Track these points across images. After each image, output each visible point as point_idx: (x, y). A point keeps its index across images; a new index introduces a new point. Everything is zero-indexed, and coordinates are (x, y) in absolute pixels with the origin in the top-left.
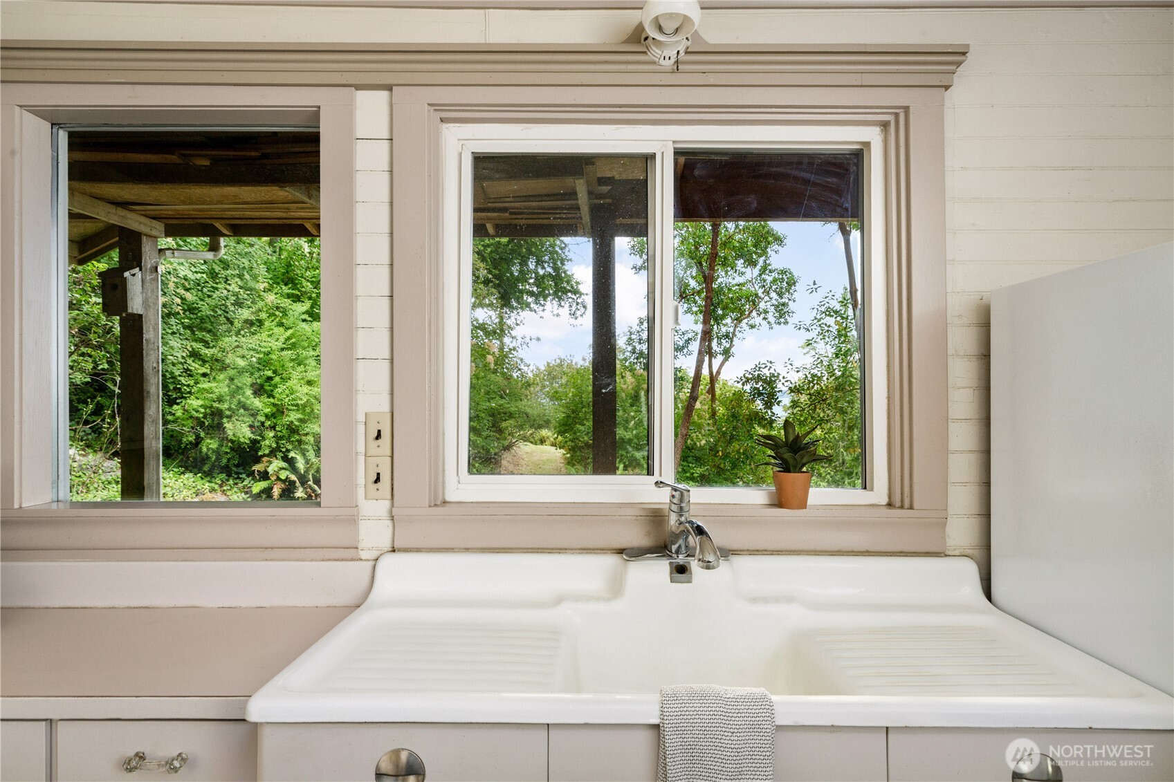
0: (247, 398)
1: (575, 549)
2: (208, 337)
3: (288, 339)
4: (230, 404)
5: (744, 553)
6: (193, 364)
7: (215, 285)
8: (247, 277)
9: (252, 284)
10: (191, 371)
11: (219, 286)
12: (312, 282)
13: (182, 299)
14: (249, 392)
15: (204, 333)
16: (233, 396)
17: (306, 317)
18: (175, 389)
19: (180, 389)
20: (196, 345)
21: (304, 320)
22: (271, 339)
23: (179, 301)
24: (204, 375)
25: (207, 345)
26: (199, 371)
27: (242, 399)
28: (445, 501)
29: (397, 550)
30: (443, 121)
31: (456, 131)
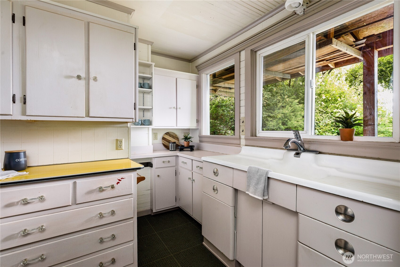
0: (280, 126)
1: (279, 148)
2: (272, 112)
3: (292, 110)
4: (276, 127)
5: (327, 154)
6: (268, 118)
7: (274, 98)
8: (282, 95)
9: (284, 97)
10: (268, 120)
11: (275, 98)
12: (302, 94)
13: (266, 102)
14: (280, 124)
15: (271, 111)
16: (277, 126)
17: (298, 103)
18: (264, 124)
19: (265, 124)
20: (270, 114)
21: (298, 105)
22: (287, 111)
23: (265, 103)
24: (271, 121)
25: (272, 113)
26: (270, 120)
27: (279, 126)
28: (256, 136)
29: (246, 145)
30: (256, 52)
31: (258, 53)
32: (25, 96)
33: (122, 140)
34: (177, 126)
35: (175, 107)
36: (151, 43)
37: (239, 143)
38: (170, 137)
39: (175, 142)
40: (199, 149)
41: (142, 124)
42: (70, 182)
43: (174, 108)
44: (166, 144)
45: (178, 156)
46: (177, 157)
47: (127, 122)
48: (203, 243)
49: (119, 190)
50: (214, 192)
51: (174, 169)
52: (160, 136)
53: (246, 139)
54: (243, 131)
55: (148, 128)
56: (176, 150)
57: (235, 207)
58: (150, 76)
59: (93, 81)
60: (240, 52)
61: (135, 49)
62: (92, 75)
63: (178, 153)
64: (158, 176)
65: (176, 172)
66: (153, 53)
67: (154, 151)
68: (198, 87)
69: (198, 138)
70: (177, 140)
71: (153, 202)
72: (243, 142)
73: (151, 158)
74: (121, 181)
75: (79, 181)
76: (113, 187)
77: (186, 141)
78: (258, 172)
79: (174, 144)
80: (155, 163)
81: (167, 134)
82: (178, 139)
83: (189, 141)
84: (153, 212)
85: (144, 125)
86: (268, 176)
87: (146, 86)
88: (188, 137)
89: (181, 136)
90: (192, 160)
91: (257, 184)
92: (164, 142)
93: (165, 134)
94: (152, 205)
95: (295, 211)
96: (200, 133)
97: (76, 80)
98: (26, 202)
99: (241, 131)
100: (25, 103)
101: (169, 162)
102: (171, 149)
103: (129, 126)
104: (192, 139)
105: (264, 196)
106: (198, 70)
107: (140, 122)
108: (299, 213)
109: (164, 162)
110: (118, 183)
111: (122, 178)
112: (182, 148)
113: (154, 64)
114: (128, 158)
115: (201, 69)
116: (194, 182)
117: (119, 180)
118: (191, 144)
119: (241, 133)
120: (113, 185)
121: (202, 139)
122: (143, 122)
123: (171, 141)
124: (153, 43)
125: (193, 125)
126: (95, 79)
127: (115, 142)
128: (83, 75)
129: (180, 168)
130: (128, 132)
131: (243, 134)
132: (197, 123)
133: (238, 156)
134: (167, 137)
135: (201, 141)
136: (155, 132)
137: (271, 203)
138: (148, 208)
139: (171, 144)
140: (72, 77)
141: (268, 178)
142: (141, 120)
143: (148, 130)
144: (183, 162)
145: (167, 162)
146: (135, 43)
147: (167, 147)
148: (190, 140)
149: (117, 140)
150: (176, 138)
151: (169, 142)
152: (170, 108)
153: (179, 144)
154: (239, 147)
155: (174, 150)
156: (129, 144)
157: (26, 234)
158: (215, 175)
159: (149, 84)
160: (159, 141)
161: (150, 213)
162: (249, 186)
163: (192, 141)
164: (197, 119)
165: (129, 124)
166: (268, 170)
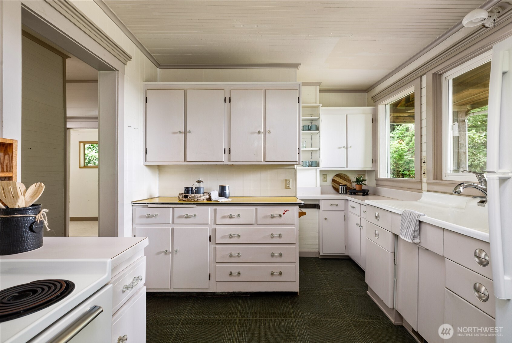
28: (442, 180)
29: (428, 191)
30: (441, 75)
31: (444, 76)
32: (230, 149)
33: (290, 180)
34: (347, 167)
35: (346, 147)
36: (319, 84)
37: (419, 187)
38: (341, 179)
39: (346, 185)
40: (376, 194)
41: (309, 166)
42: (254, 208)
43: (344, 147)
44: (336, 187)
45: (348, 200)
46: (346, 201)
47: (294, 165)
48: (367, 292)
49: (285, 219)
50: (376, 236)
51: (343, 214)
52: (330, 178)
53: (428, 183)
54: (424, 173)
55: (316, 169)
56: (346, 194)
57: (394, 253)
58: (317, 118)
59: (268, 133)
60: (421, 77)
61: (299, 102)
62: (267, 130)
63: (348, 197)
64: (326, 219)
65: (345, 218)
66: (321, 91)
67: (322, 193)
68: (375, 120)
69: (375, 181)
70: (349, 183)
71: (320, 245)
72: (425, 186)
73: (318, 200)
74: (286, 212)
75: (259, 208)
76: (280, 216)
77: (358, 184)
78: (410, 215)
79: (344, 187)
80: (322, 204)
81: (338, 175)
82: (350, 181)
83: (361, 184)
84: (321, 255)
85: (311, 166)
86: (420, 220)
87: (314, 128)
88: (361, 179)
89: (353, 178)
90: (360, 204)
91: (408, 227)
92: (334, 184)
93: (335, 176)
94: (319, 248)
95: (442, 255)
96: (377, 175)
97: (257, 135)
98: (231, 217)
99: (422, 173)
100: (230, 154)
101: (337, 205)
102: (341, 193)
103: (295, 168)
104: (366, 183)
105: (414, 239)
106: (375, 101)
107: (308, 164)
108: (446, 259)
109: (331, 205)
110: (284, 213)
111: (287, 210)
112: (354, 191)
113: (321, 105)
114: (294, 197)
115: (379, 98)
116: (362, 228)
117: (285, 211)
118: (364, 188)
119: (422, 176)
120: (281, 214)
121: (379, 182)
122: (310, 163)
123: (342, 184)
124: (321, 83)
125: (369, 166)
126: (269, 132)
127: (284, 182)
128: (262, 130)
129: (350, 214)
130: (295, 173)
131: (424, 177)
132: (373, 163)
133: (415, 203)
134: (338, 179)
135: (377, 185)
136: (324, 173)
137: (425, 249)
138: (316, 250)
139: (341, 187)
140: (255, 133)
141: (420, 222)
142: (309, 162)
143: (316, 171)
144: (351, 207)
145: (335, 205)
146: (298, 97)
147: (337, 190)
148: (363, 183)
149: (286, 180)
150: (347, 181)
151: (339, 184)
152: (340, 148)
153: (351, 187)
154: (421, 193)
155: (344, 193)
156: (295, 184)
157: (231, 237)
158: (376, 218)
159: (316, 125)
160: (329, 182)
161: (317, 256)
162: (402, 229)
163: (365, 185)
164: (373, 159)
165: (295, 165)
166: (421, 213)
